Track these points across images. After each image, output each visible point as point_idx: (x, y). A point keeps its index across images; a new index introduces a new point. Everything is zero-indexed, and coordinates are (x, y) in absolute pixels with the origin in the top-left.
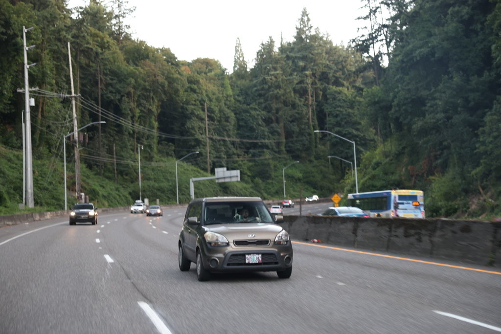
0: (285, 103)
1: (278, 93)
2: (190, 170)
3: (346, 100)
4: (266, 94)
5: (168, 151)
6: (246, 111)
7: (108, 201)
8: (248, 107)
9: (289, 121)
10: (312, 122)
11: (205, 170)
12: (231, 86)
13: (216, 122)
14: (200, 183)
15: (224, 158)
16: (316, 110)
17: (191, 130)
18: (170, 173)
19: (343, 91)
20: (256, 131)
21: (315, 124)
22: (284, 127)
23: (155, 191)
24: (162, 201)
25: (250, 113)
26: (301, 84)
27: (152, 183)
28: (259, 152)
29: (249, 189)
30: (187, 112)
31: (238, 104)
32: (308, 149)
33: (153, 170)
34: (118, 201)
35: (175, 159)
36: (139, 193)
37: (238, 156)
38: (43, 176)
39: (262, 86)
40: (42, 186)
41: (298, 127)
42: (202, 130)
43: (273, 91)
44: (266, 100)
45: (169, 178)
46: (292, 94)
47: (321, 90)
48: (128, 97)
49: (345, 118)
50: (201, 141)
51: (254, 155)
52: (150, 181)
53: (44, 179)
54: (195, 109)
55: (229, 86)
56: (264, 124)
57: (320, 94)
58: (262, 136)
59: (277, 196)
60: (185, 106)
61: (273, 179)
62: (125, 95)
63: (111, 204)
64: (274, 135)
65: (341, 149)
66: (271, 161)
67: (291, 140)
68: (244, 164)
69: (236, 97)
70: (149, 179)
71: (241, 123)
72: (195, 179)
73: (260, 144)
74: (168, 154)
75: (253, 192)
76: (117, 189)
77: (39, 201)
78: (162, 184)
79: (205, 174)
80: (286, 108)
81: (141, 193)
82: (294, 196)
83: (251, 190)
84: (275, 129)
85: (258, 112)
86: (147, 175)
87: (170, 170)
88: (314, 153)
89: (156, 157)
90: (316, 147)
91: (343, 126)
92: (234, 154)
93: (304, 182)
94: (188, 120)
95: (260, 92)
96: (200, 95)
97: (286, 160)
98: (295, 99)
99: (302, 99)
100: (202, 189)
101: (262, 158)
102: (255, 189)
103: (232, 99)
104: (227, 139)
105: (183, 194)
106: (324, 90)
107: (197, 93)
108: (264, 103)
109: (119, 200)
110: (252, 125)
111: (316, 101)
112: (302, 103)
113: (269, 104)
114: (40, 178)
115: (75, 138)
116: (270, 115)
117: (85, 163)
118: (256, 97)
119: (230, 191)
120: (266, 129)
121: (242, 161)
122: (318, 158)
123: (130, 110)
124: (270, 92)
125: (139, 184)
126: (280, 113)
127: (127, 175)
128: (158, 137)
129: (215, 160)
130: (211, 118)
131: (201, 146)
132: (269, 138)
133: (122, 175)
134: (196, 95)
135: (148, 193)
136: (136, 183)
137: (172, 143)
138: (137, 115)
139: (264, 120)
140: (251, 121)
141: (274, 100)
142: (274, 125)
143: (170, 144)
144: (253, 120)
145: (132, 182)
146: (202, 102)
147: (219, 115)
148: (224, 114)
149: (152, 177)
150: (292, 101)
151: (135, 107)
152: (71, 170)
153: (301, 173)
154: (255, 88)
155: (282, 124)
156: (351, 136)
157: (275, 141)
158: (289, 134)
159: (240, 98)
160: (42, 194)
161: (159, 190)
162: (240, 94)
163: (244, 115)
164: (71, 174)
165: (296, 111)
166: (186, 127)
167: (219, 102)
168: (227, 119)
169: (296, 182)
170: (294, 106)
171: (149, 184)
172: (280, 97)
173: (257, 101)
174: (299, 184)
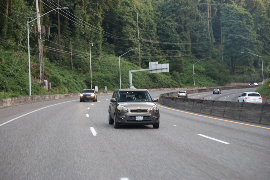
0: (191, 17)
1: (186, 9)
2: (127, 64)
3: (237, 14)
4: (177, 10)
5: (110, 50)
6: (164, 23)
7: (67, 87)
8: (165, 19)
9: (195, 30)
10: (210, 31)
11: (137, 64)
12: (152, 4)
13: (144, 29)
14: (136, 74)
15: (150, 56)
16: (212, 22)
17: (126, 34)
18: (113, 66)
19: (234, 7)
20: (171, 37)
21: (211, 33)
22: (190, 34)
23: (103, 80)
24: (109, 88)
25: (166, 24)
26: (202, 3)
27: (100, 74)
28: (173, 52)
29: (169, 79)
30: (123, 21)
31: (157, 17)
32: (206, 51)
33: (99, 63)
34: (75, 88)
35: (115, 56)
36: (91, 81)
37: (159, 54)
38: (10, 64)
39: (174, 4)
40: (8, 72)
41: (200, 34)
42: (134, 35)
43: (183, 7)
44: (177, 15)
45: (113, 70)
46: (197, 10)
47: (216, 8)
48: (80, 5)
49: (236, 27)
50: (133, 43)
51: (169, 55)
52: (98, 72)
53: (10, 67)
54: (128, 19)
55: (151, 4)
56: (176, 33)
57: (216, 10)
58: (175, 41)
59: (188, 85)
60: (121, 16)
61: (184, 72)
62: (78, 3)
63: (70, 90)
64: (183, 40)
65: (233, 50)
66: (183, 59)
67: (194, 43)
68: (164, 61)
69: (156, 12)
70: (97, 71)
71: (160, 32)
72: (133, 71)
73: (173, 46)
74: (109, 53)
75: (173, 82)
76: (74, 78)
77: (4, 86)
78: (107, 75)
79: (138, 67)
80: (192, 20)
81: (91, 82)
82: (201, 85)
83: (171, 80)
84: (184, 36)
85: (172, 23)
86: (95, 68)
87: (113, 64)
88: (211, 54)
89: (102, 54)
90: (212, 49)
91: (235, 33)
92: (156, 53)
93: (206, 75)
94: (123, 27)
95: (173, 9)
96: (132, 8)
97: (192, 58)
98: (198, 13)
99: (203, 14)
100: (137, 79)
101: (176, 56)
102: (174, 80)
103: (153, 14)
104: (151, 41)
105: (124, 83)
106: (218, 7)
107: (131, 6)
108: (176, 17)
109: (76, 86)
110: (167, 32)
111: (211, 16)
112: (203, 17)
113: (180, 17)
114: (7, 65)
115: (38, 31)
116: (180, 25)
117: (47, 57)
118: (170, 12)
119: (157, 81)
120: (178, 36)
121: (162, 58)
122: (214, 57)
123: (82, 16)
124: (181, 8)
125: (90, 75)
126: (188, 24)
127: (80, 67)
128: (103, 38)
129: (144, 57)
130: (140, 26)
131: (134, 47)
132: (180, 42)
133: (76, 68)
134: (129, 8)
135: (97, 82)
136: (88, 74)
137: (112, 44)
138: (87, 20)
139: (176, 29)
140: (167, 29)
141: (184, 14)
142: (183, 33)
143: (111, 44)
144: (168, 28)
145: (84, 73)
146: (134, 13)
147: (146, 24)
148: (150, 24)
149: (99, 69)
150: (197, 15)
151: (86, 13)
152: (35, 61)
153: (203, 68)
154: (170, 6)
155: (189, 32)
156: (241, 40)
157: (185, 44)
158: (194, 40)
159: (159, 13)
160: (8, 80)
161: (105, 79)
162: (158, 10)
163: (161, 25)
164: (35, 64)
165: (199, 22)
166: (122, 31)
167: (146, 15)
168: (151, 27)
169: (201, 75)
170: (198, 18)
171: (97, 74)
172: (188, 12)
173: (171, 16)
174: (203, 76)
